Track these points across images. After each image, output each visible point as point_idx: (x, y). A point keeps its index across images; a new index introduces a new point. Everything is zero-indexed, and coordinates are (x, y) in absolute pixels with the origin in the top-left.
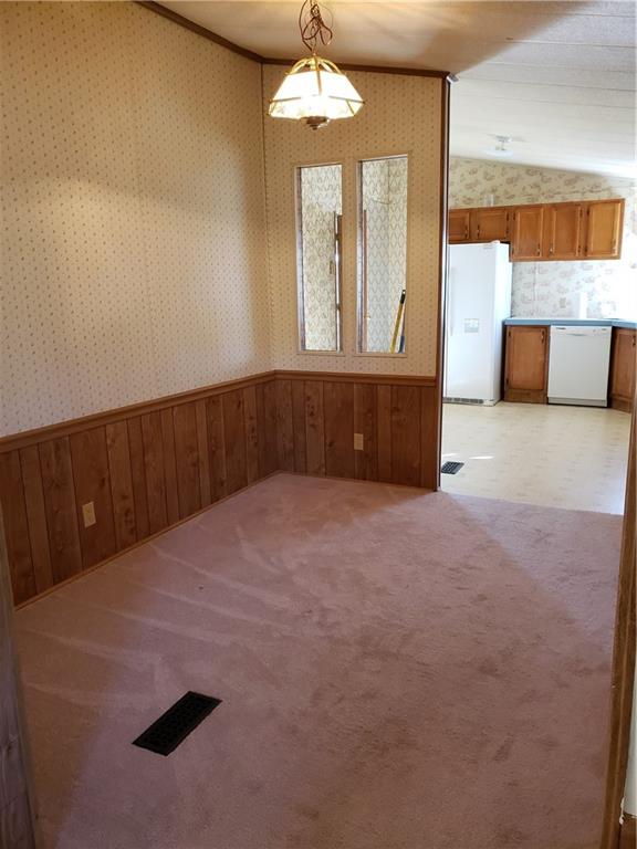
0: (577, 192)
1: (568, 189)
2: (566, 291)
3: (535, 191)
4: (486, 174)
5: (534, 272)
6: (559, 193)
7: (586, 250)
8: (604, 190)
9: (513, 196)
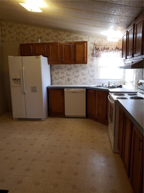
0: (71, 39)
1: (68, 38)
2: (69, 75)
3: (56, 38)
4: (38, 31)
5: (58, 68)
6: (65, 39)
7: (75, 60)
8: (80, 39)
9: (49, 40)
